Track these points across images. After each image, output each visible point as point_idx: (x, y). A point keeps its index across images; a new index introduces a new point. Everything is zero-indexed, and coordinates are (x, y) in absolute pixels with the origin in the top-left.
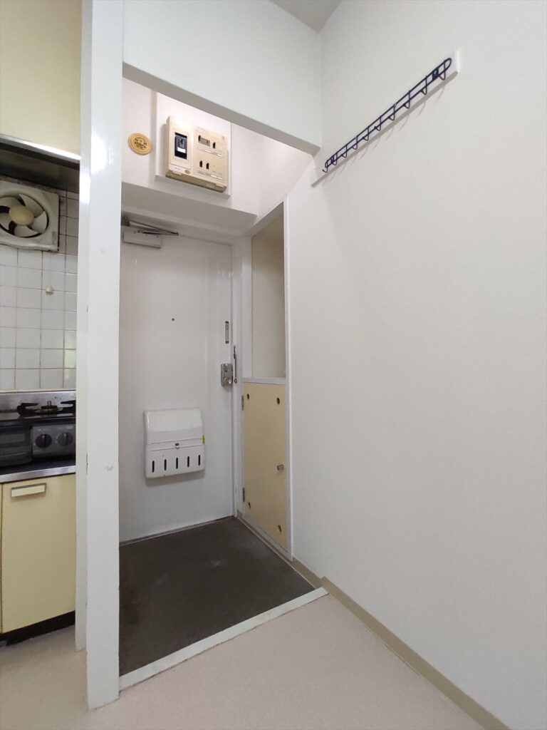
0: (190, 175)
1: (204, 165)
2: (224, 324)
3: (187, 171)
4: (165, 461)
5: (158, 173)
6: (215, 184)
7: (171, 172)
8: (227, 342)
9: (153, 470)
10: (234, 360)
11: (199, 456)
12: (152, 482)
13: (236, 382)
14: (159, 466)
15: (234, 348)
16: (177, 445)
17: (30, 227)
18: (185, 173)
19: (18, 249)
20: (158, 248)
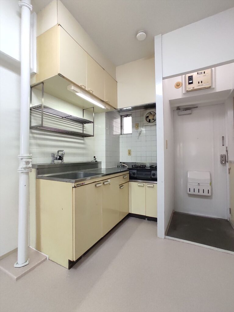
0: (195, 88)
1: (200, 82)
2: (222, 138)
3: (193, 88)
4: (194, 189)
5: (184, 92)
6: (205, 87)
7: (187, 91)
8: (223, 145)
9: (190, 191)
10: (226, 153)
11: (208, 190)
12: (191, 195)
13: (228, 162)
14: (192, 190)
15: (227, 147)
16: (199, 184)
17: (153, 119)
18: (192, 89)
19: (151, 126)
20: (191, 114)
